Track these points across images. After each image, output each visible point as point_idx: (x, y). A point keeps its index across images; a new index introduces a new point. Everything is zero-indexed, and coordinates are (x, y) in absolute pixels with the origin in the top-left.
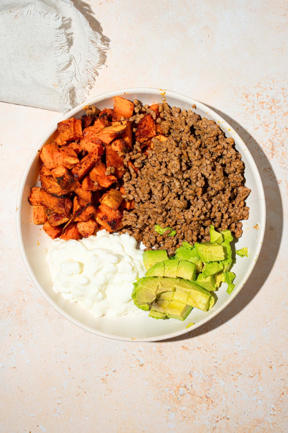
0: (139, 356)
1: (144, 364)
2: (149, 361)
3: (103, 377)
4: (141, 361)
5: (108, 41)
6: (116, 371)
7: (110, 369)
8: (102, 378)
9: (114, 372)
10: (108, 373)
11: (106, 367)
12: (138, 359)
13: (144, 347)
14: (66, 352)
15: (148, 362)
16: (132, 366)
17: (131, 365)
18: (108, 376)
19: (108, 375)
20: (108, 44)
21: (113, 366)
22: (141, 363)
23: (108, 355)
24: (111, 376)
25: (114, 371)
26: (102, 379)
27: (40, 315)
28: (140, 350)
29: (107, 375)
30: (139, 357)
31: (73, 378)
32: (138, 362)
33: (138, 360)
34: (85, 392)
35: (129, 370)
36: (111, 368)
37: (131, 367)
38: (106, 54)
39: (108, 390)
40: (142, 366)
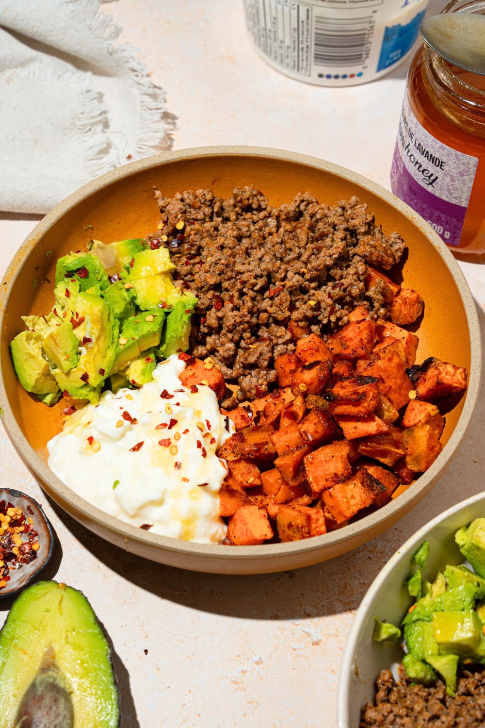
0: (307, 626)
1: (320, 641)
2: (331, 634)
3: (236, 677)
4: (314, 635)
5: (174, 118)
6: (263, 662)
7: (248, 659)
8: (233, 679)
9: (257, 663)
10: (245, 668)
11: (239, 656)
12: (306, 631)
13: (316, 606)
14: (147, 636)
15: (329, 635)
16: (294, 648)
17: (294, 645)
18: (247, 674)
19: (246, 672)
20: (174, 124)
21: (253, 652)
22: (315, 640)
23: (240, 631)
24: (252, 672)
25: (258, 661)
26: (234, 682)
27: (82, 570)
28: (308, 613)
29: (244, 672)
30: (309, 627)
31: (169, 687)
32: (306, 636)
33: (308, 634)
34: (199, 715)
35: (289, 657)
36: (249, 656)
37: (295, 650)
38: (172, 137)
39: (249, 702)
40: (318, 644)
